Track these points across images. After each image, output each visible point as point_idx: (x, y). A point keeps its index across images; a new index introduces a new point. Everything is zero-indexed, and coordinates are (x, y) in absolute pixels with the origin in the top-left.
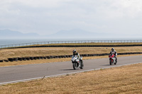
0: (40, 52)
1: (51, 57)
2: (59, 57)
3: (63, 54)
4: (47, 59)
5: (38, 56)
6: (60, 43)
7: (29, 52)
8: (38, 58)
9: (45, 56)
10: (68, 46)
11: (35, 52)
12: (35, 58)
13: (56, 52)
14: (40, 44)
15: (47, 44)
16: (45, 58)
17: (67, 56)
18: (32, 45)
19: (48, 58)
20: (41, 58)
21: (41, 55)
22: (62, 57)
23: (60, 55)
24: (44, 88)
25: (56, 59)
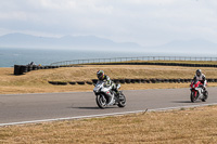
0: (141, 72)
1: (158, 81)
2: (170, 81)
3: (176, 78)
4: (151, 84)
5: (137, 77)
6: (172, 60)
7: (125, 71)
8: (137, 81)
9: (148, 78)
10: (184, 65)
11: (134, 72)
12: (133, 81)
13: (165, 73)
14: (141, 60)
15: (151, 60)
16: (148, 82)
17: (181, 81)
18: (128, 60)
19: (153, 81)
20: (142, 81)
21: (142, 77)
22: (175, 81)
23: (171, 77)
24: (146, 127)
25: (164, 84)
